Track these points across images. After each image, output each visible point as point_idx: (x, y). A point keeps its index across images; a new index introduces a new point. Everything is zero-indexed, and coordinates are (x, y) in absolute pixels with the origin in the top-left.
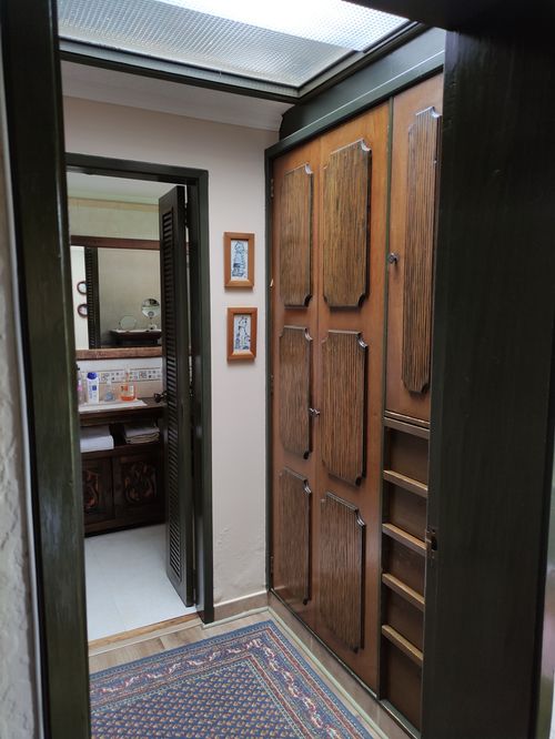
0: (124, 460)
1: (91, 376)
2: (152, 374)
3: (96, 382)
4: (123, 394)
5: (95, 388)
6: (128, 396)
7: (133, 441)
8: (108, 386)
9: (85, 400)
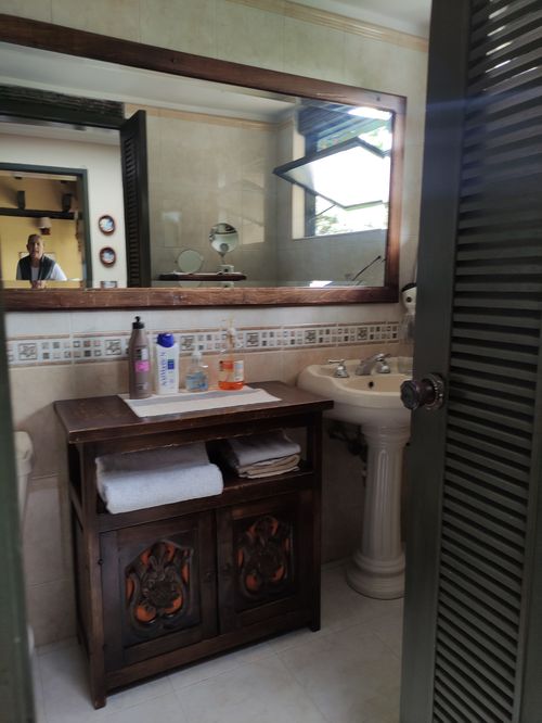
0: (237, 513)
1: (164, 340)
2: (268, 339)
3: (174, 352)
4: (223, 376)
5: (171, 365)
6: (234, 380)
7: (254, 474)
8: (196, 361)
9: (154, 389)
